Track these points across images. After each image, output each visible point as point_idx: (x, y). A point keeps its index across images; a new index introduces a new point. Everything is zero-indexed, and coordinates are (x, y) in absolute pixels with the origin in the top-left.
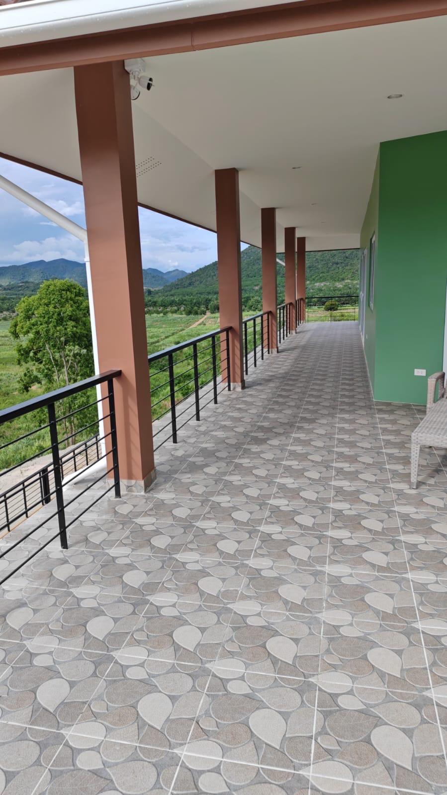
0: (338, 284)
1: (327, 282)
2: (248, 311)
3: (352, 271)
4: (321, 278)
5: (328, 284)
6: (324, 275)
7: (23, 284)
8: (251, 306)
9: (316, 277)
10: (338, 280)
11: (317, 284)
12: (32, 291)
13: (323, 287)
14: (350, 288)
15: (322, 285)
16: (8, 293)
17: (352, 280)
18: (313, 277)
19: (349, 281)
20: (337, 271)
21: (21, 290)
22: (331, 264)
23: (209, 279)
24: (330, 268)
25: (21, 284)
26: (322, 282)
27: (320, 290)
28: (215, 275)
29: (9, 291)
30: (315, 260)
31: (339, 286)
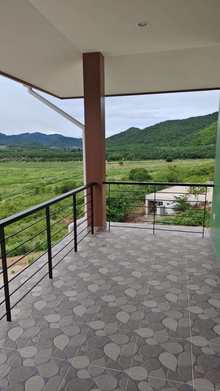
0: (173, 148)
1: (168, 147)
2: (127, 161)
3: (180, 142)
4: (164, 145)
5: (168, 148)
6: (166, 143)
7: (17, 144)
8: (129, 158)
9: (162, 144)
10: (173, 146)
11: (163, 148)
12: (22, 148)
13: (165, 150)
14: (179, 151)
15: (165, 148)
16: (10, 148)
17: (180, 146)
18: (161, 145)
19: (179, 147)
20: (173, 142)
21: (16, 147)
22: (170, 138)
23: (109, 144)
24: (169, 140)
25: (16, 144)
26: (165, 147)
27: (164, 151)
28: (112, 142)
29: (11, 148)
30: (162, 136)
31: (173, 150)
